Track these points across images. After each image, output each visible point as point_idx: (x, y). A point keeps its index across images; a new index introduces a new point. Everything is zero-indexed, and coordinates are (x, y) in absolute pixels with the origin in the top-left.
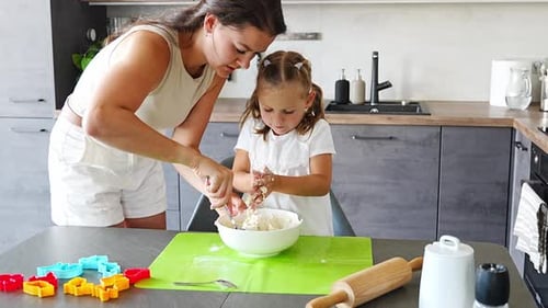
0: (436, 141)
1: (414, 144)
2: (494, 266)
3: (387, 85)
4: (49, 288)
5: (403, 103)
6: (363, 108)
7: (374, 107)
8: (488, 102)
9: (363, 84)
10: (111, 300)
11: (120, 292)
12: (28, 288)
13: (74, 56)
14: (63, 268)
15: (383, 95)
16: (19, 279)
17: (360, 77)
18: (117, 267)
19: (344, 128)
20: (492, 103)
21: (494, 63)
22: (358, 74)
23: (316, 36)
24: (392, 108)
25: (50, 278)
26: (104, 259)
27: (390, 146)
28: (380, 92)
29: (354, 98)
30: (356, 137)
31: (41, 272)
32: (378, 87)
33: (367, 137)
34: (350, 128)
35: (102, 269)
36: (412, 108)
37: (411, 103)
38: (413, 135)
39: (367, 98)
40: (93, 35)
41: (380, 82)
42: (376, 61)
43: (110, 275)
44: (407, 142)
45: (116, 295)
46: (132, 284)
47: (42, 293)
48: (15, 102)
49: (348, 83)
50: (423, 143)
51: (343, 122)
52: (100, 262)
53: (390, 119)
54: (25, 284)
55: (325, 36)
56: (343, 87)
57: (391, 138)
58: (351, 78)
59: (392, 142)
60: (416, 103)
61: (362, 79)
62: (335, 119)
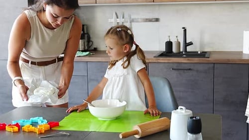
1: (201, 72)
3: (191, 44)
4: (16, 129)
5: (199, 52)
6: (179, 55)
7: (184, 54)
8: (242, 52)
9: (179, 43)
10: (41, 133)
11: (45, 131)
12: (7, 128)
14: (24, 121)
15: (189, 49)
16: (4, 125)
18: (46, 121)
19: (167, 65)
20: (243, 52)
21: (245, 32)
22: (176, 37)
23: (157, 20)
24: (194, 54)
25: (17, 125)
26: (42, 118)
27: (190, 73)
28: (188, 47)
29: (174, 50)
30: (172, 69)
31: (14, 123)
32: (187, 45)
33: (178, 69)
34: (171, 64)
35: (40, 122)
36: (203, 54)
37: (203, 52)
38: (200, 68)
39: (181, 50)
41: (187, 42)
42: (185, 31)
43: (42, 124)
44: (197, 71)
45: (43, 132)
46: (51, 128)
47: (13, 130)
49: (172, 42)
50: (205, 72)
51: (166, 61)
52: (39, 120)
54: (6, 127)
55: (161, 20)
56: (169, 44)
57: (190, 69)
58: (173, 40)
59: (189, 71)
60: (206, 52)
61: (179, 41)
62: (162, 60)
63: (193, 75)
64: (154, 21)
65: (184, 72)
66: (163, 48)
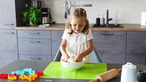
0: (125, 35)
1: (119, 36)
2: (143, 71)
3: (111, 19)
4: (15, 78)
5: (116, 25)
6: (104, 26)
7: (107, 26)
8: (140, 24)
10: (33, 81)
11: (35, 79)
12: (9, 77)
13: (22, 12)
14: (19, 72)
16: (7, 75)
18: (34, 72)
19: (98, 32)
20: (141, 24)
21: (142, 13)
22: (103, 16)
23: (91, 6)
24: (113, 26)
25: (15, 75)
26: (31, 69)
28: (109, 21)
29: (101, 23)
30: (102, 34)
31: (13, 73)
33: (106, 34)
34: (101, 32)
35: (30, 72)
36: (118, 26)
37: (118, 24)
39: (105, 23)
40: (27, 6)
41: (109, 18)
42: (108, 12)
43: (32, 74)
44: (117, 36)
45: (34, 80)
46: (38, 76)
47: (13, 79)
48: (5, 25)
49: (100, 19)
50: (121, 36)
51: (98, 30)
52: (29, 70)
53: (112, 29)
55: (93, 5)
56: (98, 20)
57: (112, 35)
58: (101, 18)
59: (112, 36)
60: (119, 24)
61: (104, 18)
62: (96, 29)
63: (114, 38)
64: (89, 6)
65: (109, 36)
66: (95, 22)
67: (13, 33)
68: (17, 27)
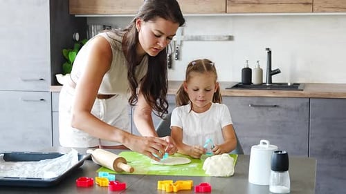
0: (306, 108)
1: (292, 110)
3: (278, 72)
5: (289, 84)
6: (261, 86)
7: (268, 86)
9: (261, 71)
13: (64, 51)
15: (275, 79)
17: (259, 66)
19: (244, 99)
22: (258, 63)
23: (231, 38)
27: (276, 111)
28: (273, 76)
29: (254, 80)
30: (252, 105)
32: (272, 73)
33: (260, 105)
34: (249, 99)
36: (295, 86)
37: (294, 84)
38: (291, 104)
39: (264, 81)
40: (77, 37)
41: (272, 69)
42: (270, 53)
44: (286, 109)
48: (25, 81)
49: (251, 70)
50: (297, 110)
51: (243, 95)
53: (274, 93)
55: (235, 38)
56: (247, 73)
57: (275, 106)
58: (253, 67)
59: (276, 108)
60: (299, 84)
61: (261, 67)
62: (237, 92)
63: (279, 114)
64: (226, 40)
65: (268, 110)
66: (239, 79)
67: (42, 100)
68: (52, 85)
